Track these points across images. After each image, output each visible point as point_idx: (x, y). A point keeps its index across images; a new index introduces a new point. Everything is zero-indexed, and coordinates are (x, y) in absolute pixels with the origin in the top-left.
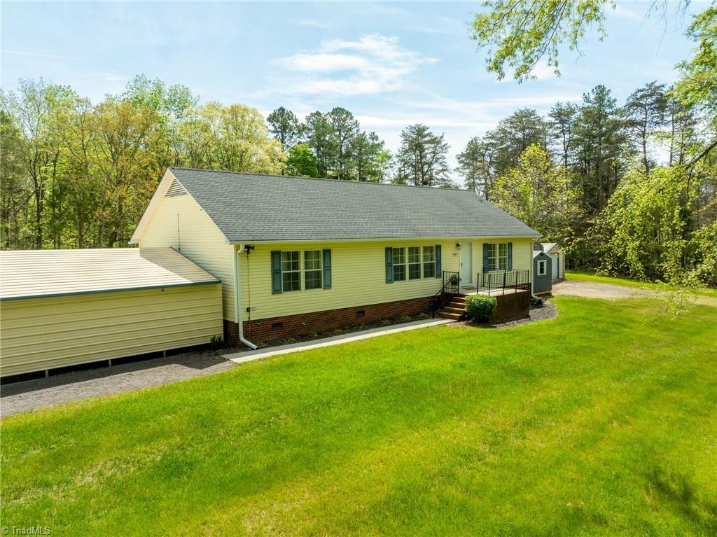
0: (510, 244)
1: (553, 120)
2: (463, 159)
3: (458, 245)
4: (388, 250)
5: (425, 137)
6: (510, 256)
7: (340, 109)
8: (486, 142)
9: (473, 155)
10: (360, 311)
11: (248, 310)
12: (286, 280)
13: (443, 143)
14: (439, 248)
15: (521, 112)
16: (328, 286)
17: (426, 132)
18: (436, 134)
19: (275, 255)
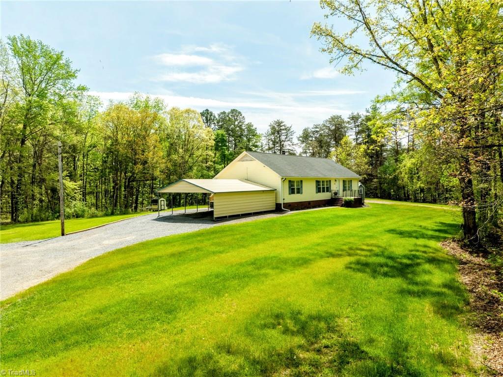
0: (351, 181)
1: (349, 120)
2: (301, 139)
3: (336, 180)
4: (316, 181)
5: (281, 126)
6: (351, 185)
7: (234, 110)
8: (313, 130)
9: (306, 137)
10: (309, 202)
11: (284, 199)
12: (292, 191)
13: (292, 130)
14: (330, 181)
15: (334, 116)
16: (302, 193)
17: (282, 124)
18: (288, 125)
19: (290, 181)
